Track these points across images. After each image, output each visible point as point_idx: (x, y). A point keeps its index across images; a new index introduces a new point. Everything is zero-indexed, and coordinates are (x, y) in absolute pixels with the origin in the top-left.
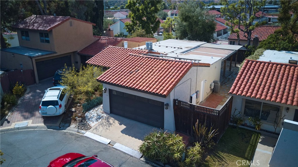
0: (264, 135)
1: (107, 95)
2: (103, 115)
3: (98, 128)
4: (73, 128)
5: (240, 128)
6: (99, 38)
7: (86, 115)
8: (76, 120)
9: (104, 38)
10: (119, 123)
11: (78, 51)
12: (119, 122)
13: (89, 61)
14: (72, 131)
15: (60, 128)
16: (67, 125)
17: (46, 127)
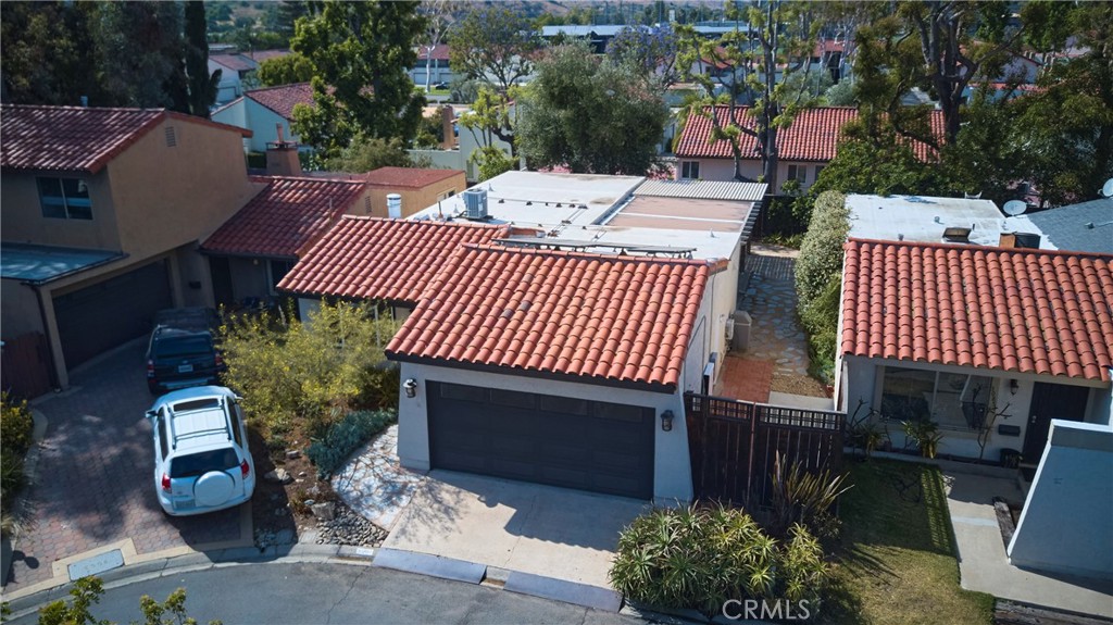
0: (950, 472)
1: (419, 406)
2: (402, 479)
3: (410, 528)
4: (312, 543)
5: (878, 460)
6: (267, 184)
7: (335, 487)
8: (309, 512)
9: (286, 181)
10: (483, 499)
11: (201, 242)
12: (481, 496)
13: (290, 280)
14: (318, 554)
15: (262, 554)
16: (284, 535)
17: (206, 558)
